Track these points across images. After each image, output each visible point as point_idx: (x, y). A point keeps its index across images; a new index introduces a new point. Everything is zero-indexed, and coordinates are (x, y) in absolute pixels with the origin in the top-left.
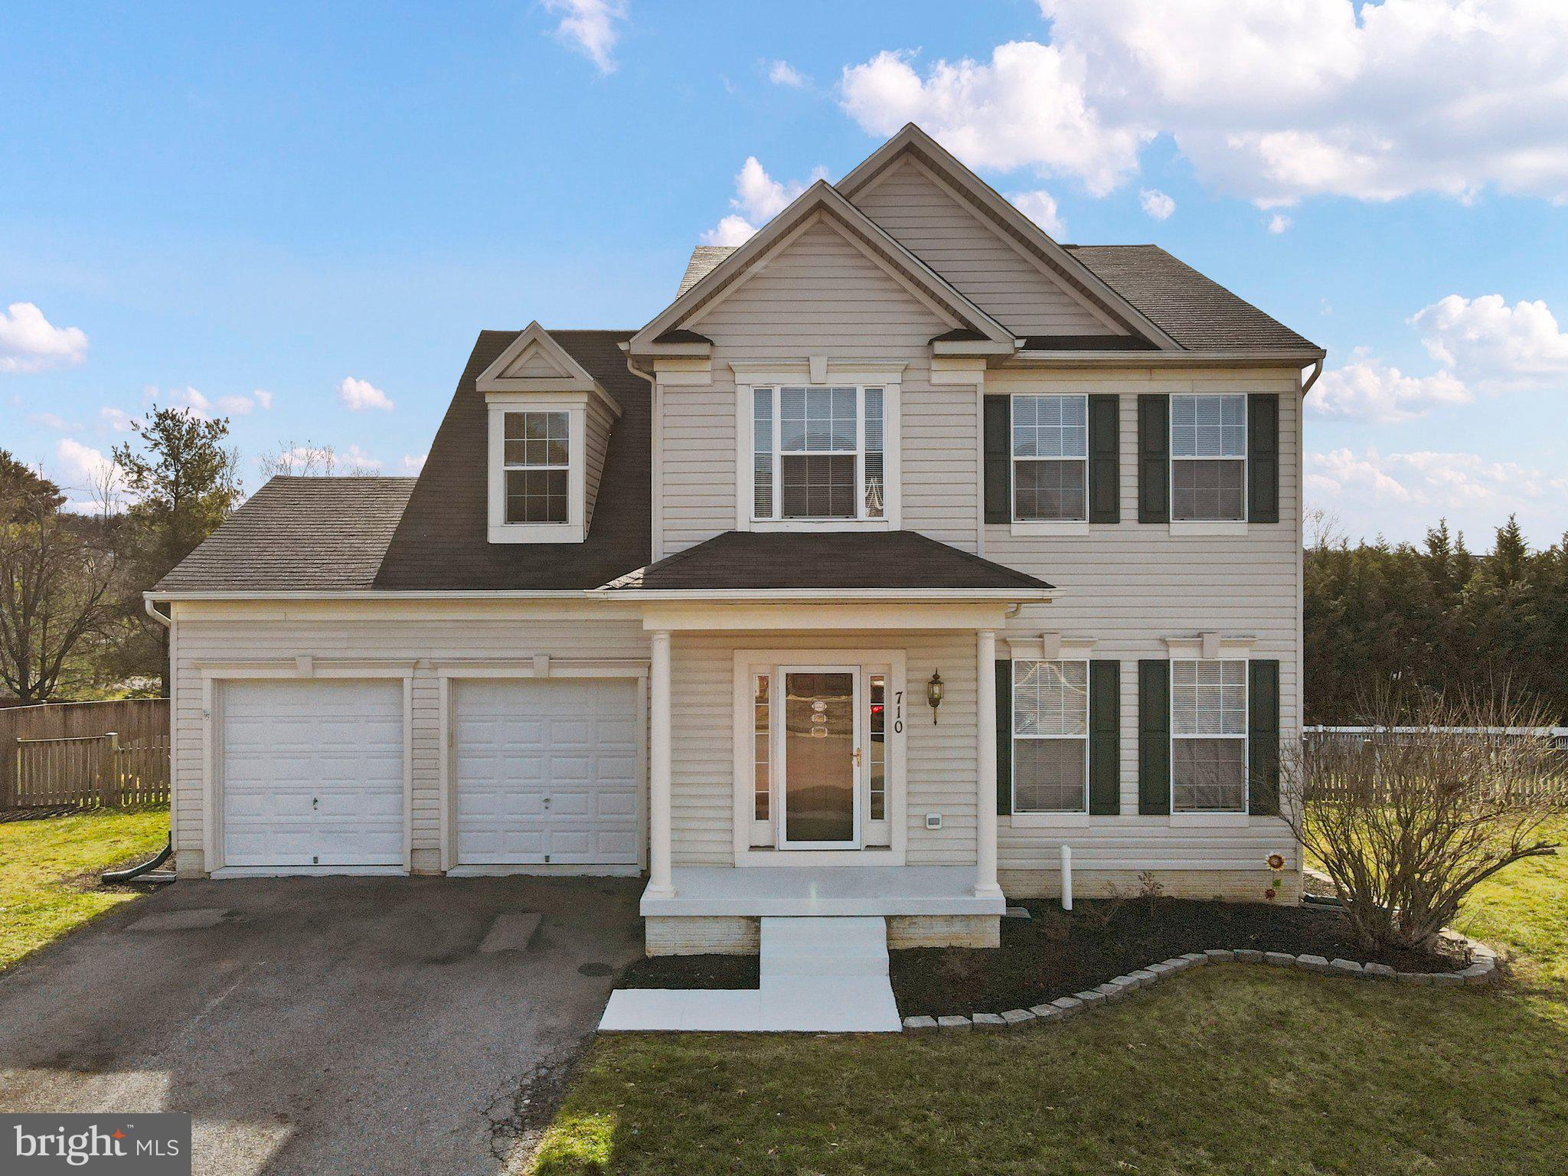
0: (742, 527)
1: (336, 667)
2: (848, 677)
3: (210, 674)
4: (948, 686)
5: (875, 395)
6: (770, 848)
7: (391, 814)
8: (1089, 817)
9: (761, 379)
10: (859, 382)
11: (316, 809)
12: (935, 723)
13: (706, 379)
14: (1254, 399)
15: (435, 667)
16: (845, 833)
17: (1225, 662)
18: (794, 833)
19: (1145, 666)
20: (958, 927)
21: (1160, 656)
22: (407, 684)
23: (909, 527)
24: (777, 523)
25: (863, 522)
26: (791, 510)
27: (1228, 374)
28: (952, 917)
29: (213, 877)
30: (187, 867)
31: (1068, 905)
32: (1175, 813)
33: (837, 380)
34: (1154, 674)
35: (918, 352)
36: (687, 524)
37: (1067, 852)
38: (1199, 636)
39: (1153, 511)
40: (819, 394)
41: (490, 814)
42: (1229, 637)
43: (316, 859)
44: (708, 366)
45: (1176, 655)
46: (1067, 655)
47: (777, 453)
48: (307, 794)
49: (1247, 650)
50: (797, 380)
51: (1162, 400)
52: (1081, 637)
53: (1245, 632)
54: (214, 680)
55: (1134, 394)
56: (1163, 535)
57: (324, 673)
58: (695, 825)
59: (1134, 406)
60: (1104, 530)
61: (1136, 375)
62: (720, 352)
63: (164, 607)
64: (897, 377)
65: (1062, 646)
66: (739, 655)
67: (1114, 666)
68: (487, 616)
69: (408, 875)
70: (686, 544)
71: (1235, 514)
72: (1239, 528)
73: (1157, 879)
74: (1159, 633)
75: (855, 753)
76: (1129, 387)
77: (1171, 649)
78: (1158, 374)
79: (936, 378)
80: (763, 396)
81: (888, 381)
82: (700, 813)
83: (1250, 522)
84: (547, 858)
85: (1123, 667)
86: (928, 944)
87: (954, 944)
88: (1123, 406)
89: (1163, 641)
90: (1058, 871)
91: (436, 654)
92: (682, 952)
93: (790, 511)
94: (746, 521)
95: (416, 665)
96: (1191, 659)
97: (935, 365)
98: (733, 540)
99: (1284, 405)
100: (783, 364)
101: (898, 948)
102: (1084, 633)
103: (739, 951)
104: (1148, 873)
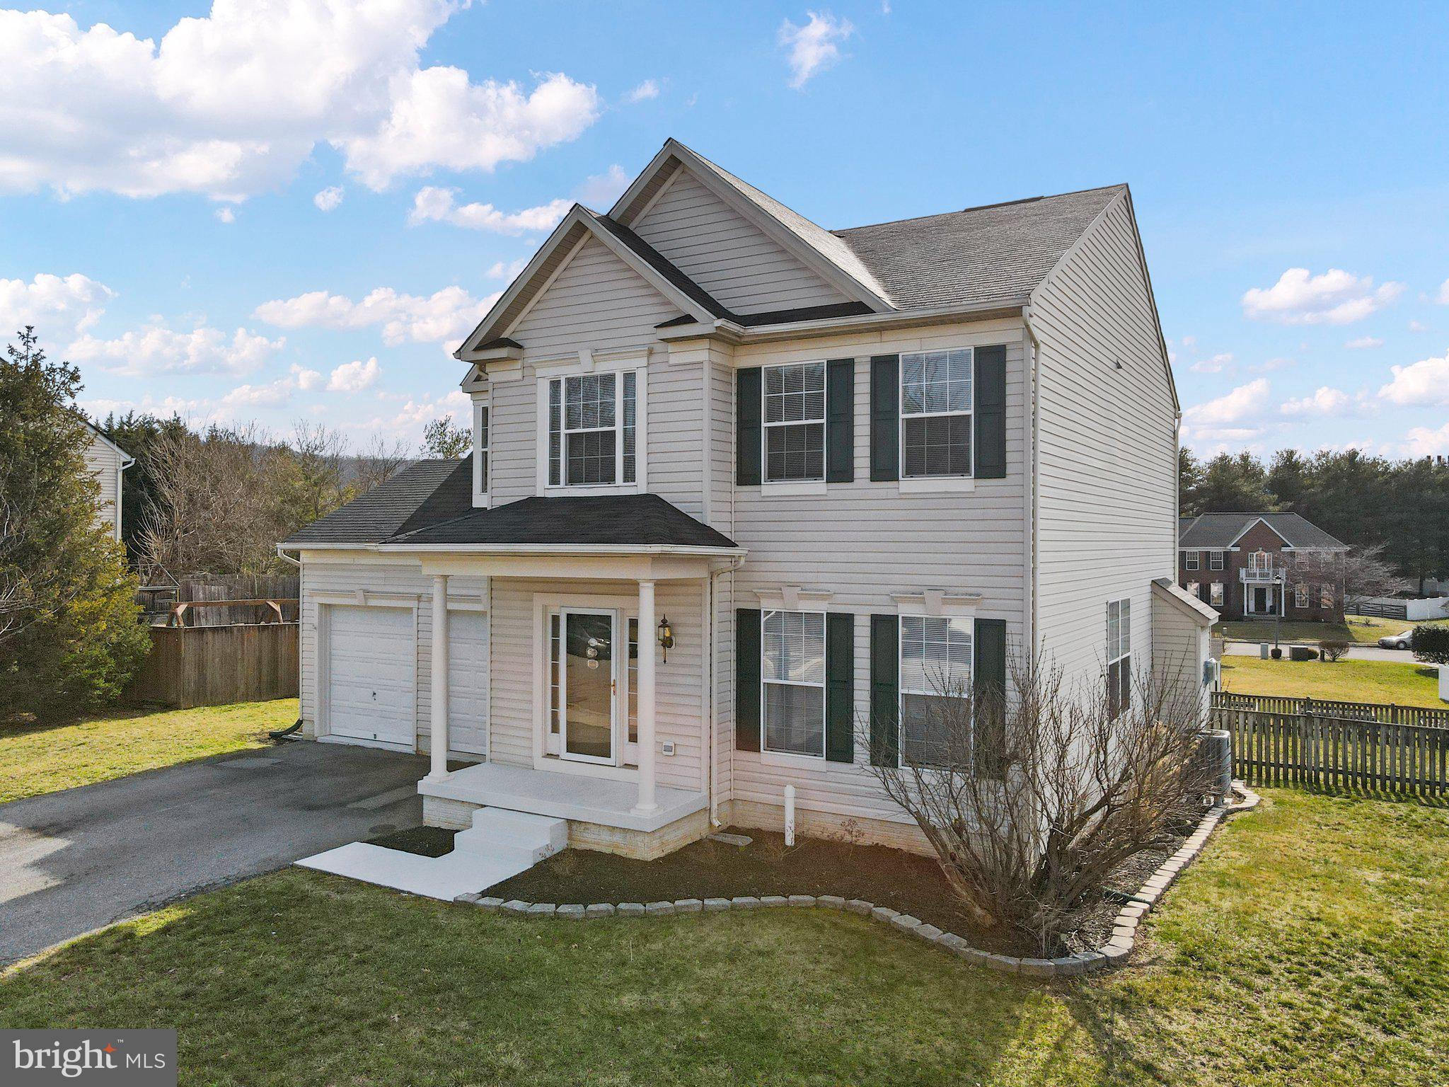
0: (539, 494)
1: (382, 598)
2: (607, 619)
3: (318, 600)
4: (679, 630)
5: (629, 378)
6: (557, 756)
8: (825, 762)
9: (552, 372)
10: (617, 368)
11: (375, 699)
12: (665, 661)
13: (517, 375)
14: (981, 352)
15: (429, 600)
18: (571, 747)
19: (876, 620)
20: (618, 838)
21: (889, 611)
22: (415, 610)
23: (653, 490)
24: (565, 490)
25: (620, 488)
26: (573, 478)
27: (953, 329)
28: (614, 828)
30: (309, 732)
31: (789, 841)
32: (903, 767)
33: (602, 369)
34: (884, 626)
37: (790, 791)
38: (922, 592)
39: (883, 471)
40: (591, 380)
42: (957, 595)
43: (375, 736)
44: (518, 365)
45: (904, 610)
46: (805, 607)
47: (564, 432)
48: (370, 688)
49: (973, 609)
50: (573, 371)
51: (892, 360)
52: (819, 590)
53: (970, 590)
54: (321, 605)
55: (866, 356)
56: (893, 493)
57: (372, 602)
58: (511, 732)
59: (868, 368)
60: (841, 489)
61: (867, 338)
62: (527, 353)
63: (296, 554)
64: (644, 362)
65: (802, 598)
66: (537, 597)
67: (849, 618)
69: (415, 753)
71: (961, 470)
72: (964, 484)
73: (861, 826)
74: (888, 589)
75: (612, 684)
76: (862, 350)
77: (900, 605)
78: (888, 335)
79: (674, 359)
80: (554, 386)
81: (637, 364)
82: (515, 723)
83: (976, 477)
85: (857, 621)
86: (597, 848)
87: (617, 852)
88: (857, 369)
89: (892, 597)
90: (781, 808)
92: (443, 826)
93: (572, 480)
94: (542, 488)
95: (419, 598)
96: (919, 616)
97: (671, 348)
98: (533, 504)
99: (1011, 355)
100: (564, 358)
101: (576, 848)
102: (821, 586)
104: (853, 821)
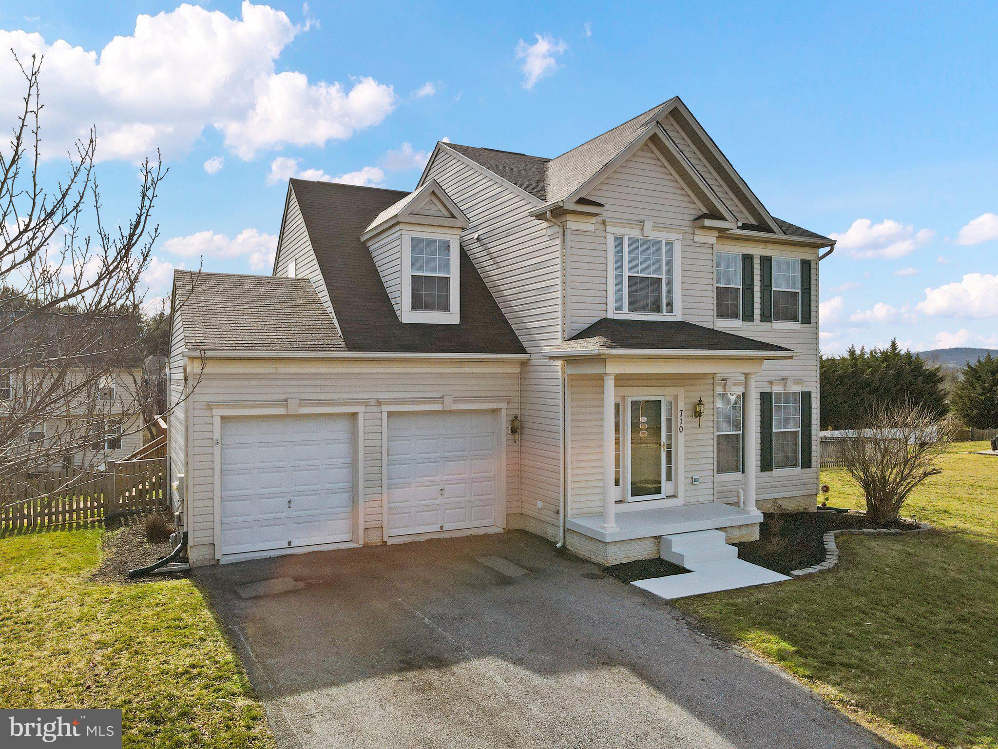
0: (610, 316)
1: (313, 405)
2: (658, 403)
3: (218, 412)
5: (670, 244)
6: (622, 501)
7: (345, 507)
9: (619, 231)
10: (664, 236)
11: (289, 507)
12: (699, 426)
13: (591, 228)
14: (803, 262)
15: (379, 403)
16: (658, 491)
17: (792, 393)
18: (636, 492)
19: (763, 395)
21: (768, 390)
22: (361, 417)
23: (688, 319)
24: (626, 315)
25: (663, 317)
26: (633, 307)
28: (741, 526)
29: (222, 563)
30: (200, 557)
32: (775, 470)
33: (655, 236)
35: (688, 223)
36: (582, 313)
38: (783, 379)
39: (766, 315)
40: (646, 242)
41: (407, 502)
42: (794, 380)
43: (289, 543)
44: (594, 220)
45: (777, 389)
46: (734, 390)
47: (626, 274)
48: (283, 497)
49: (800, 386)
50: (636, 233)
51: (771, 260)
52: (739, 380)
53: (799, 378)
54: (221, 417)
55: (759, 255)
56: (769, 328)
59: (760, 261)
60: (748, 325)
61: (762, 246)
64: (680, 237)
65: (734, 385)
68: (415, 370)
69: (362, 546)
70: (584, 325)
71: (795, 319)
72: (797, 326)
74: (768, 379)
75: (662, 445)
76: (757, 251)
77: (773, 387)
78: (770, 246)
79: (697, 239)
80: (619, 240)
81: (675, 238)
83: (801, 323)
84: (442, 527)
85: (755, 396)
88: (756, 261)
89: (771, 383)
91: (380, 396)
92: (624, 561)
93: (631, 308)
94: (612, 312)
95: (366, 404)
96: (780, 392)
97: (697, 232)
98: (605, 323)
99: (813, 266)
100: (629, 223)
103: (651, 557)
104: (775, 501)
